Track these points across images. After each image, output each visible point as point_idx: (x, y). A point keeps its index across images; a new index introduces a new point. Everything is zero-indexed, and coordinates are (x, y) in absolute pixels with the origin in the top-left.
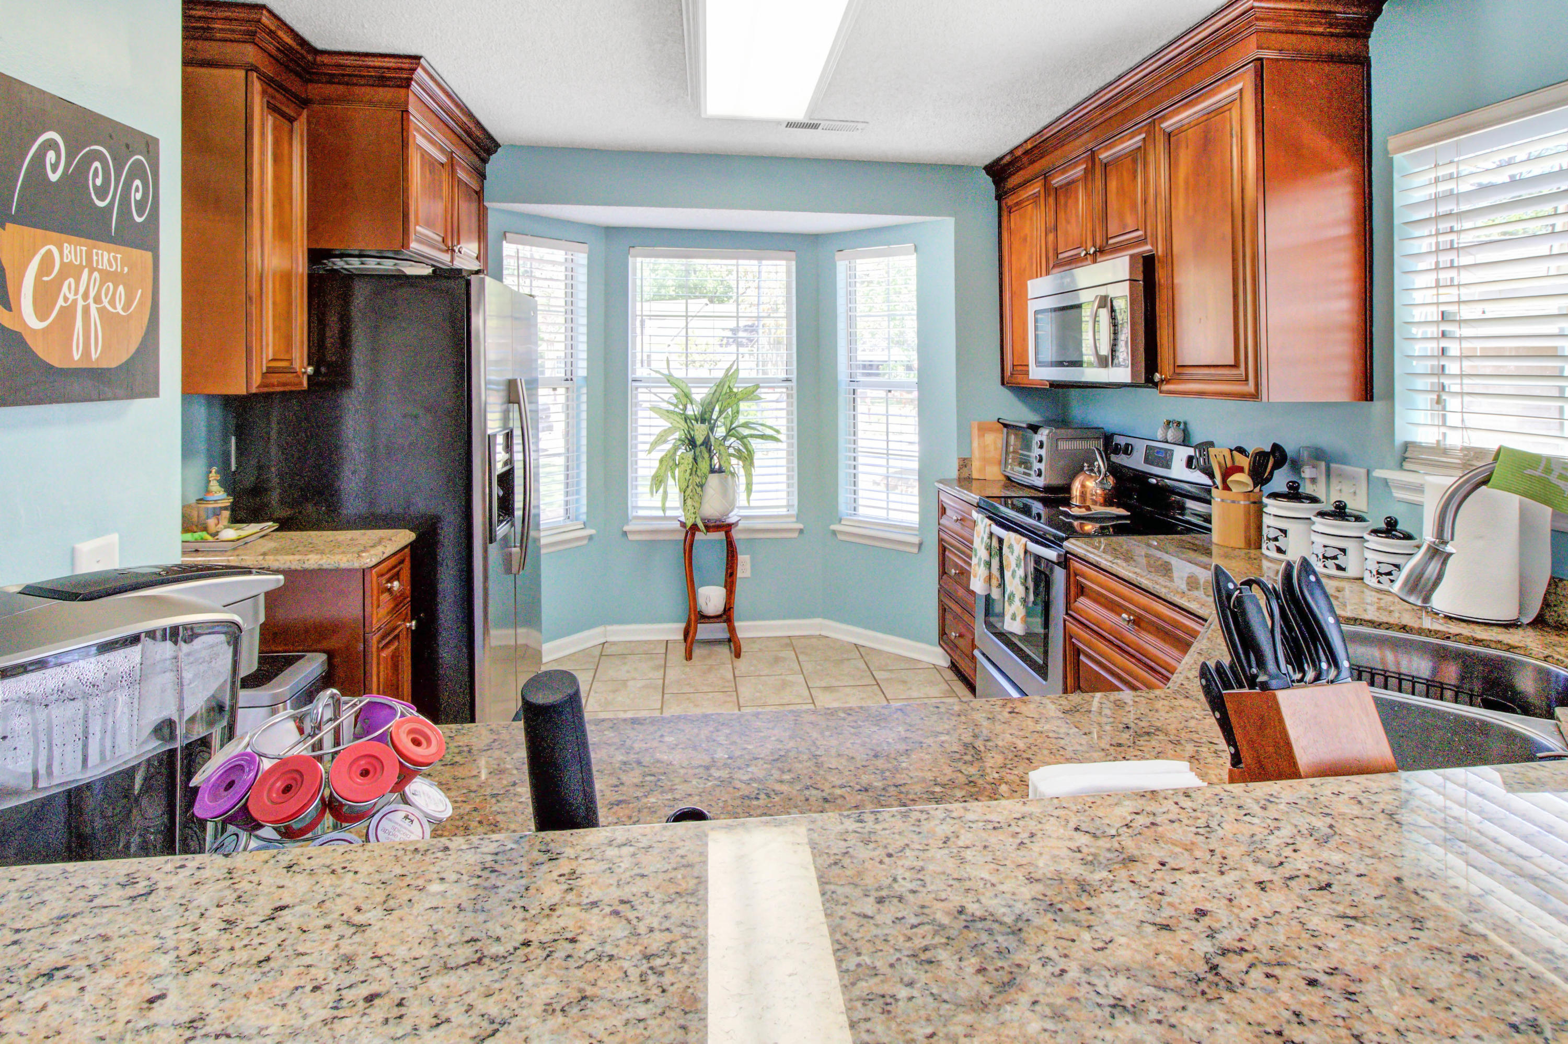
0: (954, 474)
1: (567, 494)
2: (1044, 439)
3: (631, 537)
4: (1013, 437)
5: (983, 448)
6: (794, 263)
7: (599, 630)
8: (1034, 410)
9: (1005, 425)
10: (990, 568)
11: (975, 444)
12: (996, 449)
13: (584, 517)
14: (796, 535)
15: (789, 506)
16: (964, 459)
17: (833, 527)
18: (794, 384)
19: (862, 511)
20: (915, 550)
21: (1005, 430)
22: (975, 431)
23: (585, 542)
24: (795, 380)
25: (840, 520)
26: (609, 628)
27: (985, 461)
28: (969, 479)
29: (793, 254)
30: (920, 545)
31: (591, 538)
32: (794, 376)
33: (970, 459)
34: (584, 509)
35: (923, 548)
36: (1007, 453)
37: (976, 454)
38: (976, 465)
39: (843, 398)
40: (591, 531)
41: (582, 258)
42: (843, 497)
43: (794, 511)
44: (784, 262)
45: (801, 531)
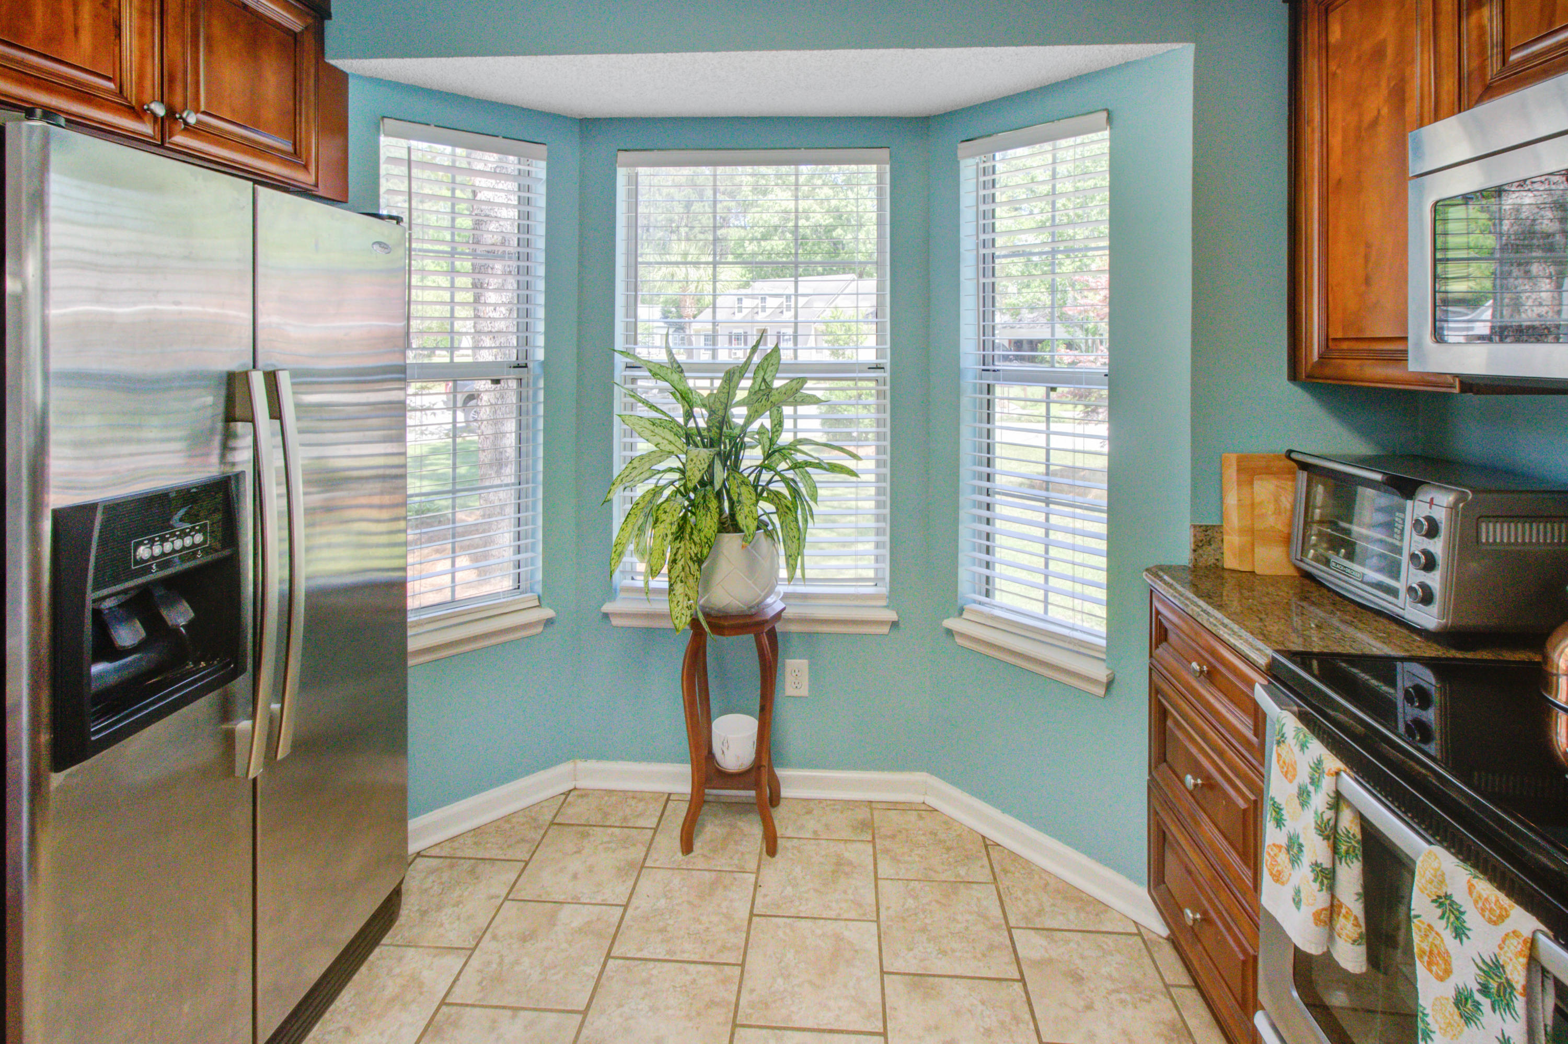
0: (1183, 556)
1: (519, 550)
2: (1440, 515)
3: (615, 622)
4: (1320, 489)
5: (1251, 508)
6: (888, 167)
7: (565, 768)
8: (1363, 431)
9: (1304, 466)
10: (1331, 889)
11: (1232, 499)
12: (1278, 512)
13: (539, 588)
14: (885, 630)
15: (876, 581)
16: (1207, 528)
17: (949, 623)
18: (887, 375)
19: (999, 598)
20: (1101, 691)
21: (1303, 476)
22: (1231, 473)
23: (540, 629)
24: (888, 367)
25: (961, 611)
26: (582, 765)
27: (1253, 534)
28: (1217, 571)
29: (885, 153)
30: (1109, 685)
31: (549, 622)
32: (886, 361)
33: (1218, 528)
34: (539, 576)
35: (1115, 688)
36: (1307, 523)
37: (1234, 520)
38: (1232, 541)
39: (968, 400)
40: (547, 613)
41: (540, 169)
42: (968, 572)
43: (884, 590)
44: (874, 168)
45: (894, 625)
